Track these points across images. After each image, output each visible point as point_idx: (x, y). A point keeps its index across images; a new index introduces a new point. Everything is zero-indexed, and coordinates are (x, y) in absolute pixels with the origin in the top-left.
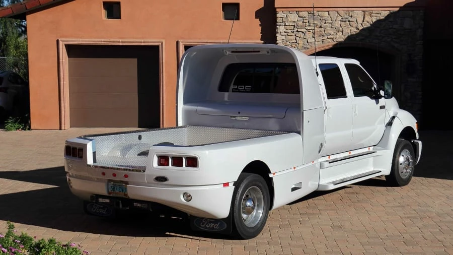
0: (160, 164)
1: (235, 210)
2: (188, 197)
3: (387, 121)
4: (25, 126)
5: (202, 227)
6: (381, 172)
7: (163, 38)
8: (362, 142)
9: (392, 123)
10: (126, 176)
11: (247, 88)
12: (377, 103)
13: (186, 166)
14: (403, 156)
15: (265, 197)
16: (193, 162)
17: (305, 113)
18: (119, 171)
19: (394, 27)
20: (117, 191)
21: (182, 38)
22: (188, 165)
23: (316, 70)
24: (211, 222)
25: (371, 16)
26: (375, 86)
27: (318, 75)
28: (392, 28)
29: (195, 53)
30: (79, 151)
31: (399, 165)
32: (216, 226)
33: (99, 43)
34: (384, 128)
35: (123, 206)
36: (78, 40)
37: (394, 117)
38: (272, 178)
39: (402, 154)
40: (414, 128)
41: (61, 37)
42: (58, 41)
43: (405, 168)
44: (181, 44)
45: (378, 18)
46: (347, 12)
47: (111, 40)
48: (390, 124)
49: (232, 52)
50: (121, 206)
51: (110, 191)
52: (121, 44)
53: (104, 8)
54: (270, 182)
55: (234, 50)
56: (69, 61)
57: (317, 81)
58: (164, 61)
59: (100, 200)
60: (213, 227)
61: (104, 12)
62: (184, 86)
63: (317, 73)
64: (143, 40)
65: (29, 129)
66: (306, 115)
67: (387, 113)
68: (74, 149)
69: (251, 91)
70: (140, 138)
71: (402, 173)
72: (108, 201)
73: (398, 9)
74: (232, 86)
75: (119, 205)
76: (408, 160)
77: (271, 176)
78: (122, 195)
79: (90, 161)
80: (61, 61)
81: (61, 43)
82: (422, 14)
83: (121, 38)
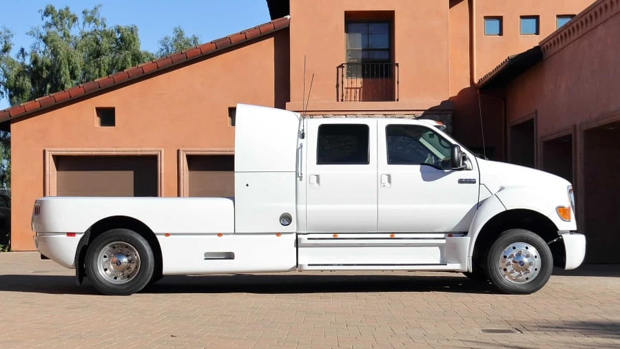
4: (4, 248)
7: (161, 147)
21: (183, 146)
33: (90, 153)
36: (68, 149)
41: (48, 147)
42: (44, 151)
44: (181, 152)
47: (104, 149)
52: (115, 153)
53: (98, 115)
56: (57, 174)
58: (163, 172)
61: (97, 120)
64: (139, 149)
65: (9, 250)
67: (485, 189)
80: (47, 173)
81: (47, 153)
82: (449, 118)
83: (115, 147)
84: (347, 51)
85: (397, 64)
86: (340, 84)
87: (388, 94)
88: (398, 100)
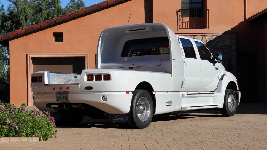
0: (88, 79)
1: (133, 108)
2: (105, 99)
3: (220, 77)
5: (113, 120)
6: (217, 105)
7: (88, 52)
8: (206, 88)
9: (223, 78)
10: (68, 88)
11: (138, 53)
12: (214, 65)
13: (104, 80)
14: (230, 98)
15: (151, 105)
16: (108, 77)
17: (173, 61)
18: (63, 86)
19: (219, 44)
20: (63, 99)
22: (105, 79)
23: (178, 40)
24: (119, 117)
25: (206, 38)
26: (212, 56)
27: (179, 43)
28: (218, 45)
29: (108, 33)
30: (39, 78)
31: (228, 103)
32: (122, 119)
33: (50, 56)
34: (218, 81)
35: (66, 108)
36: (39, 54)
37: (224, 75)
38: (154, 95)
39: (229, 97)
40: (235, 82)
41: (29, 53)
42: (27, 55)
43: (232, 105)
45: (210, 39)
46: (193, 36)
47: (58, 54)
48: (222, 79)
49: (129, 31)
50: (64, 108)
51: (58, 99)
52: (63, 56)
53: (54, 37)
54: (153, 96)
55: (131, 29)
56: (33, 66)
57: (179, 46)
59: (52, 106)
60: (120, 120)
61: (54, 39)
62: (101, 52)
63: (179, 42)
64: (76, 54)
66: (174, 62)
67: (220, 72)
68: (37, 77)
69: (140, 55)
70: (75, 77)
71: (230, 108)
72: (57, 106)
73: (221, 34)
74: (129, 54)
75: (63, 107)
76: (233, 101)
77: (154, 93)
78: (65, 101)
79: (46, 82)
80: (29, 66)
81: (29, 56)
82: (235, 37)
83: (63, 53)
84: (181, 3)
85: (208, 10)
86: (179, 20)
87: (203, 25)
88: (208, 28)
